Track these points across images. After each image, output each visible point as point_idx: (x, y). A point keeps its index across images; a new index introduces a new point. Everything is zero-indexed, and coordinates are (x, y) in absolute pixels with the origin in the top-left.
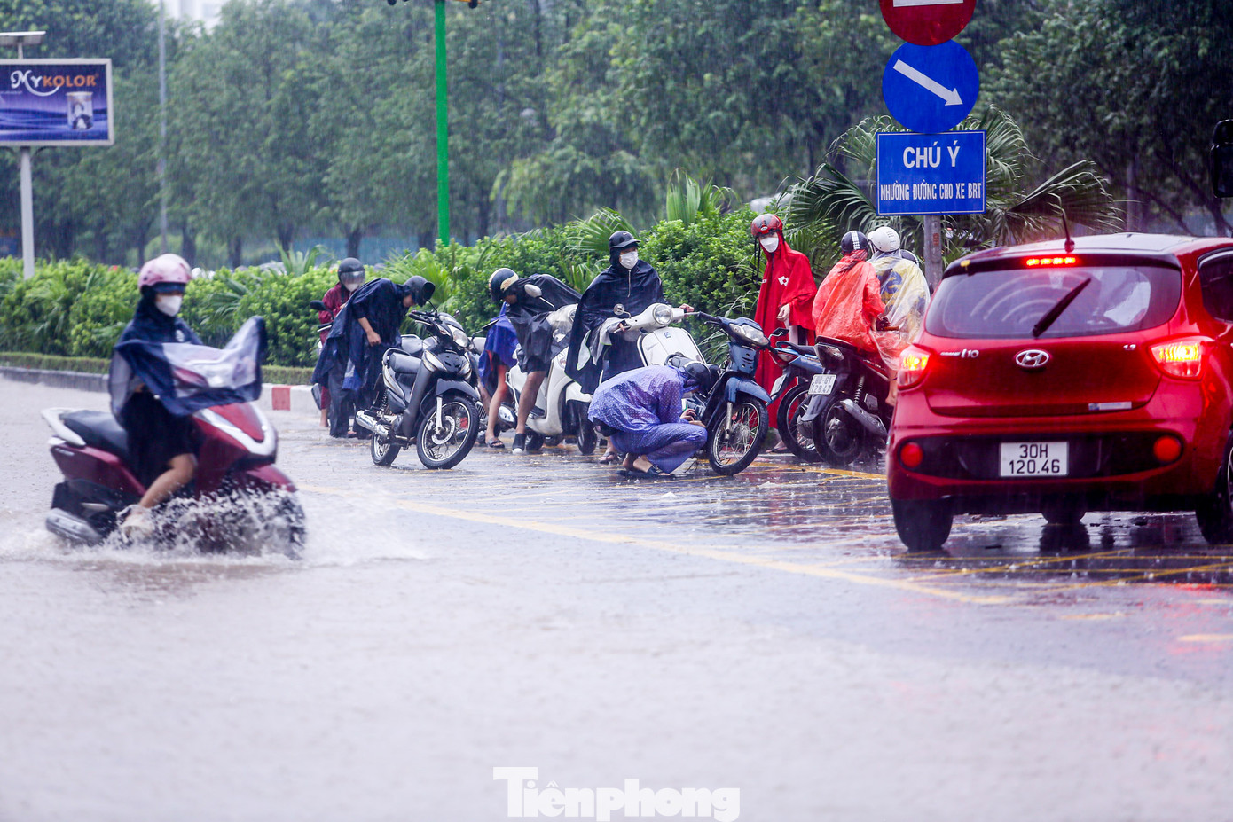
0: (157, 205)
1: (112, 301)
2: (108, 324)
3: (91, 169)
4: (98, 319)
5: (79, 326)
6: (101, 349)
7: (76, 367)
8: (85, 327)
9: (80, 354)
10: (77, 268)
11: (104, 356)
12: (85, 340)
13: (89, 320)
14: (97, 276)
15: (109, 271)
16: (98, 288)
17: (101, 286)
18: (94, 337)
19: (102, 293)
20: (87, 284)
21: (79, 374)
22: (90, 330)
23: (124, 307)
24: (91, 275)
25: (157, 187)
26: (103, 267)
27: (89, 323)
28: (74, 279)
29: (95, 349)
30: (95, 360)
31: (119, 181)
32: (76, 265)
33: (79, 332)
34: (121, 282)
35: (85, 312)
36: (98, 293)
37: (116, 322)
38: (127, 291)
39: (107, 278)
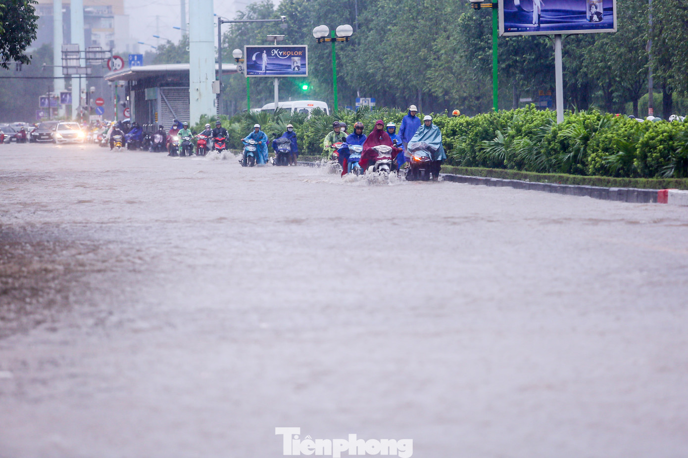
0: (646, 72)
1: (616, 138)
2: (613, 153)
3: (601, 48)
4: (606, 150)
5: (593, 155)
6: (609, 170)
7: (592, 182)
8: (597, 155)
9: (594, 174)
10: (593, 115)
11: (611, 175)
12: (598, 164)
13: (600, 151)
14: (605, 120)
15: (613, 118)
16: (607, 129)
17: (608, 127)
18: (603, 162)
19: (609, 132)
20: (599, 127)
21: (594, 187)
22: (601, 157)
23: (625, 142)
24: (602, 120)
25: (646, 60)
26: (609, 115)
27: (600, 153)
28: (590, 123)
29: (604, 170)
30: (605, 177)
31: (620, 56)
32: (591, 113)
33: (593, 159)
34: (622, 125)
35: (598, 146)
36: (606, 132)
37: (618, 152)
38: (626, 131)
39: (612, 123)
